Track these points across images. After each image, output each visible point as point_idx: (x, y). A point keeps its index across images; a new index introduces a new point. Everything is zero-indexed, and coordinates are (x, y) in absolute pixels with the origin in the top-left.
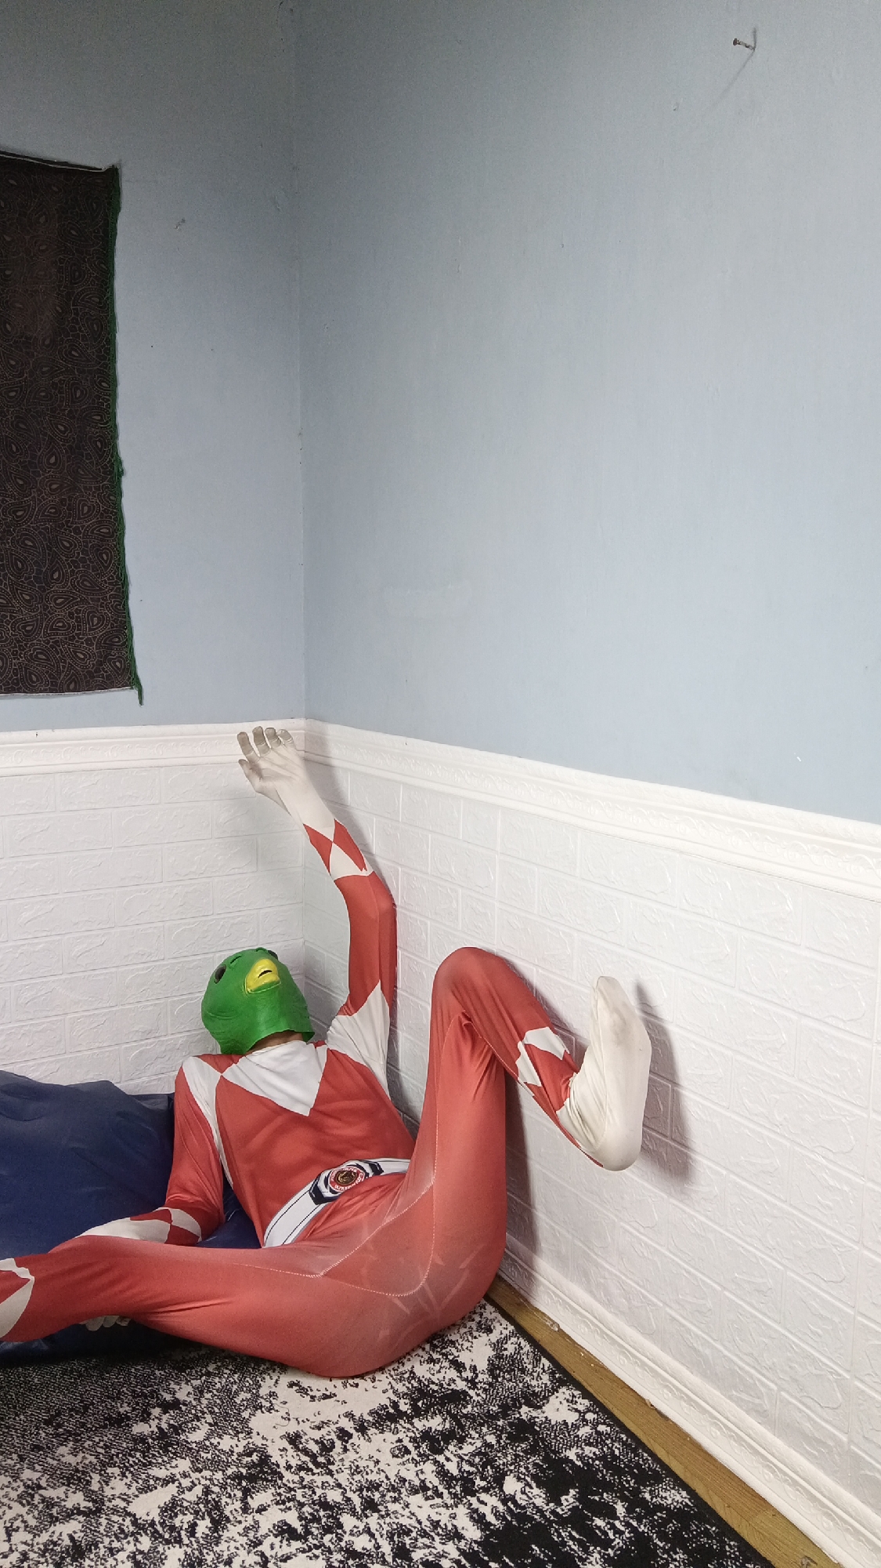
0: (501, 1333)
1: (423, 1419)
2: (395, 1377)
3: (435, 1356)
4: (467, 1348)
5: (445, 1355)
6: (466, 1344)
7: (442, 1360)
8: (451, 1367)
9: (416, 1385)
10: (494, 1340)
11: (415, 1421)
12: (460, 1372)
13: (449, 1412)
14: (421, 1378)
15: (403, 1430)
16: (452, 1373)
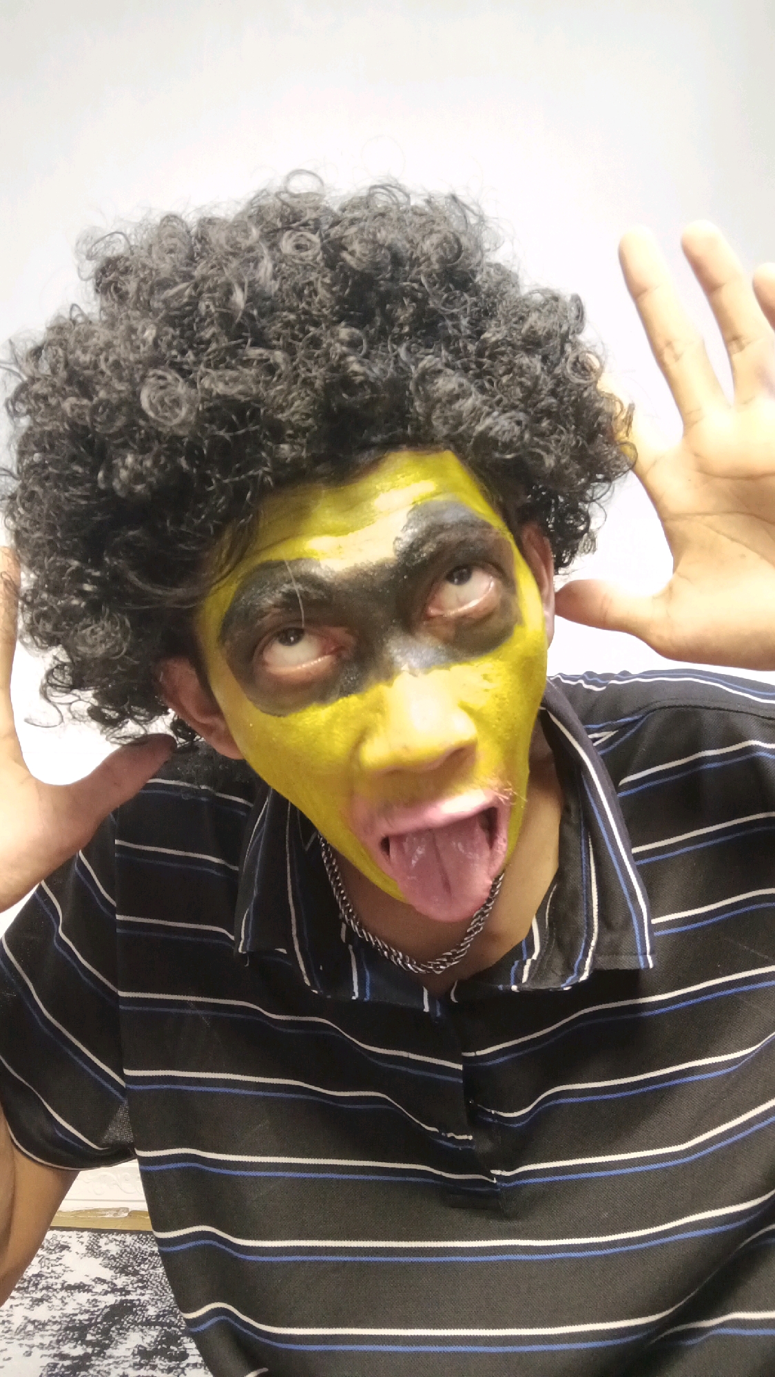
0: (82, 1243)
1: (116, 1344)
2: (18, 1337)
3: (38, 1295)
4: (64, 1271)
5: (47, 1288)
6: (59, 1270)
7: (50, 1294)
8: (72, 1294)
9: (56, 1327)
10: (83, 1250)
11: (109, 1352)
12: (91, 1291)
13: (135, 1323)
14: (54, 1320)
15: (112, 1366)
16: (83, 1298)
